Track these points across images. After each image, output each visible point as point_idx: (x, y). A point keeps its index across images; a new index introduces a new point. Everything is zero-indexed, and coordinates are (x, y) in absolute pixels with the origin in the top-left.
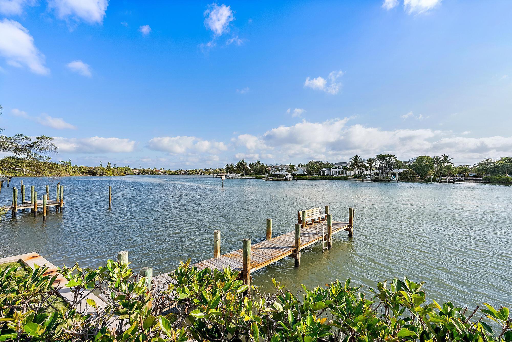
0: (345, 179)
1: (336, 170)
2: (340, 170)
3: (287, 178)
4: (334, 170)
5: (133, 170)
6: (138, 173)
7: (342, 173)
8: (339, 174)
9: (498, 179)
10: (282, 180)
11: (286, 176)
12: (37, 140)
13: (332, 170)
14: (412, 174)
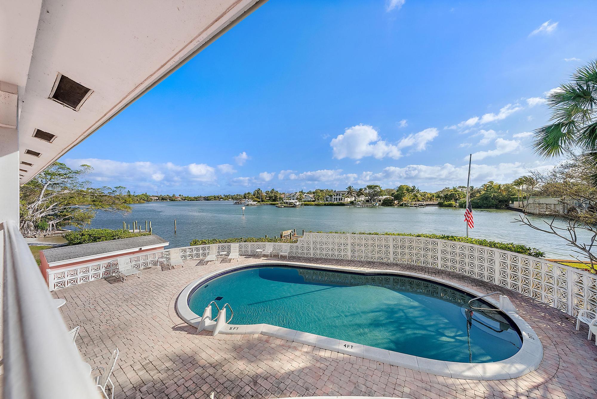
0: (343, 205)
1: (337, 197)
2: (339, 197)
3: (296, 205)
4: (335, 197)
5: (151, 197)
6: (157, 200)
7: (342, 200)
8: (339, 200)
9: (446, 204)
10: (292, 206)
11: (295, 204)
12: (115, 189)
13: (334, 197)
14: (391, 201)
